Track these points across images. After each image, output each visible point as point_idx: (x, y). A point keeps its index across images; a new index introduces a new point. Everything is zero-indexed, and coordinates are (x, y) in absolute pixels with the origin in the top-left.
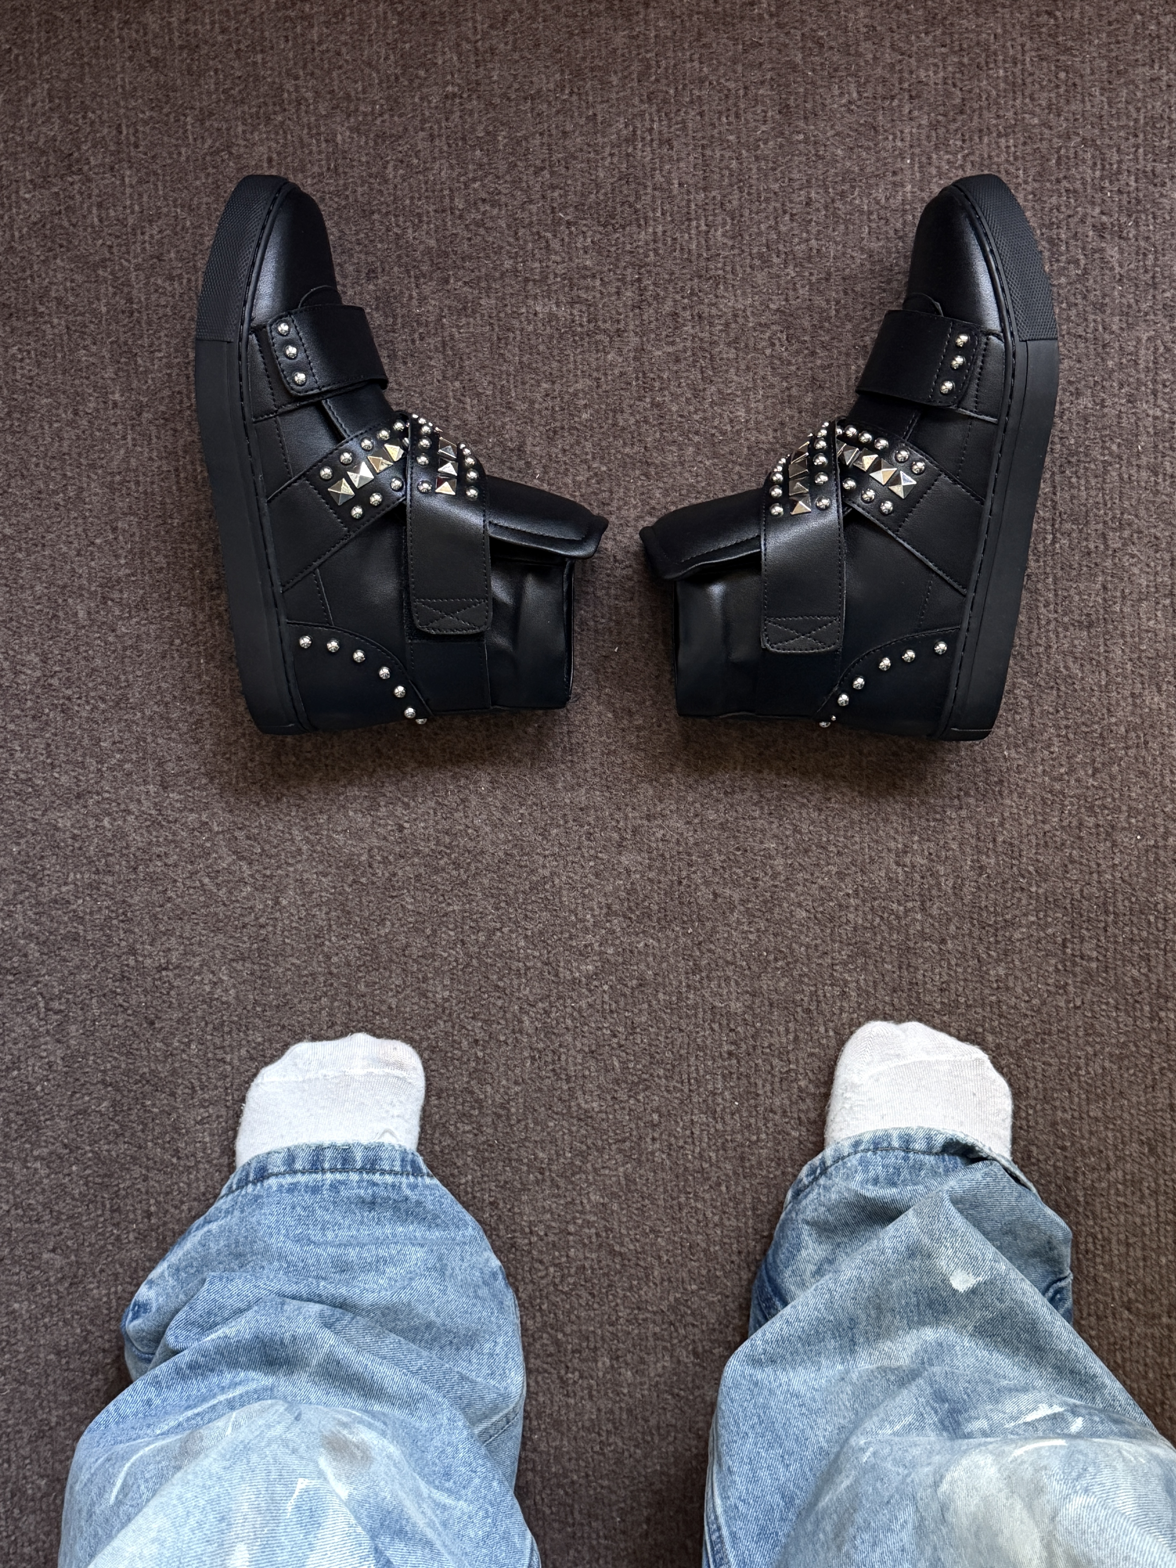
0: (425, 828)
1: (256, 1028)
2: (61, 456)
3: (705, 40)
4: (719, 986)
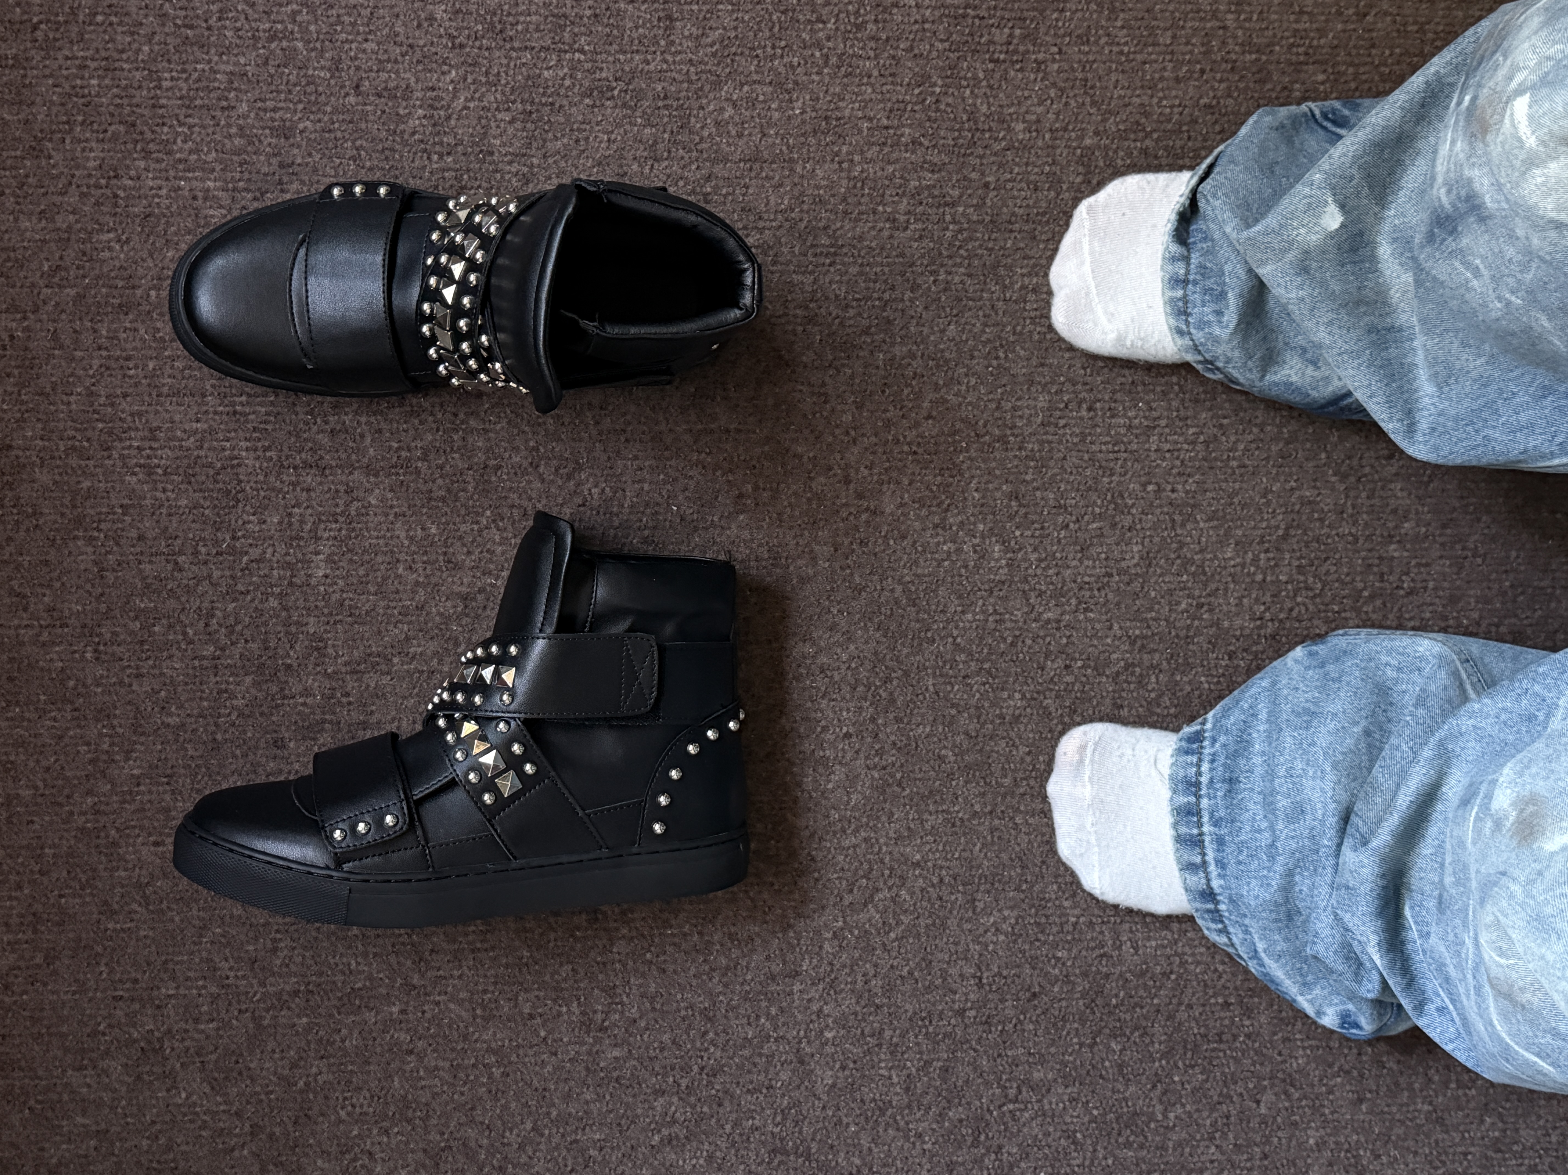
0: (848, 710)
1: (1043, 891)
2: (455, 1069)
3: (48, 389)
4: (1021, 417)
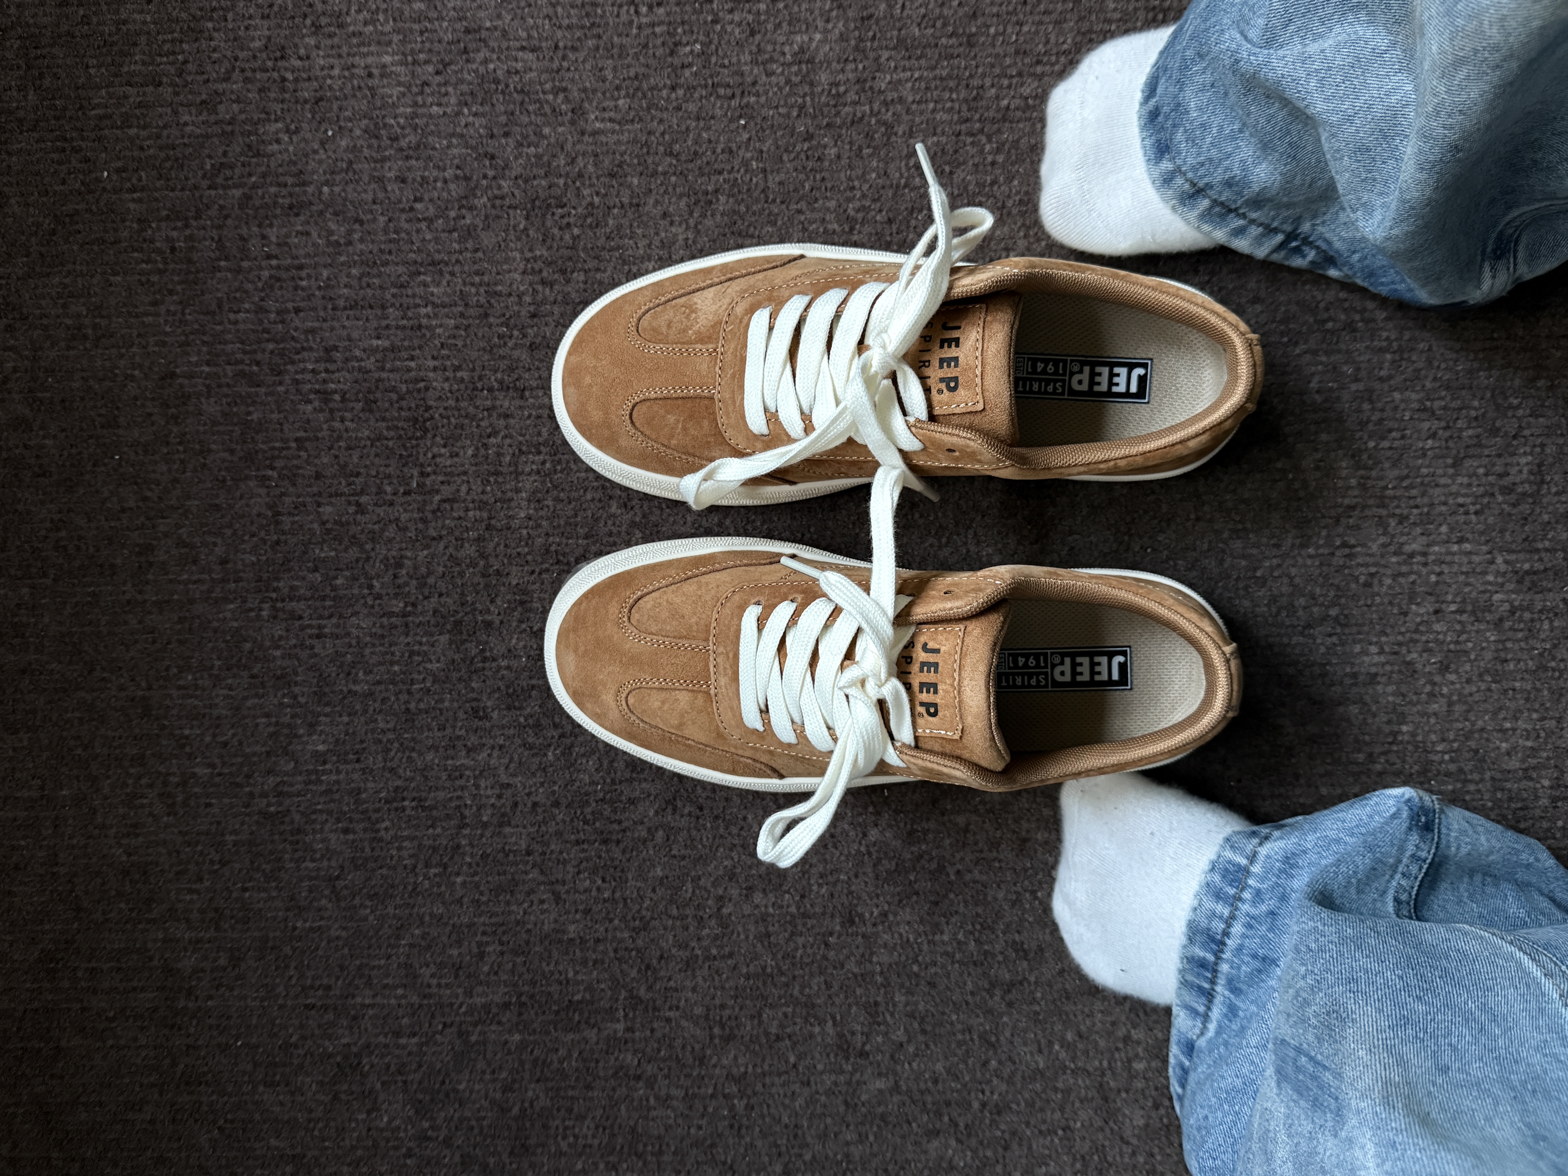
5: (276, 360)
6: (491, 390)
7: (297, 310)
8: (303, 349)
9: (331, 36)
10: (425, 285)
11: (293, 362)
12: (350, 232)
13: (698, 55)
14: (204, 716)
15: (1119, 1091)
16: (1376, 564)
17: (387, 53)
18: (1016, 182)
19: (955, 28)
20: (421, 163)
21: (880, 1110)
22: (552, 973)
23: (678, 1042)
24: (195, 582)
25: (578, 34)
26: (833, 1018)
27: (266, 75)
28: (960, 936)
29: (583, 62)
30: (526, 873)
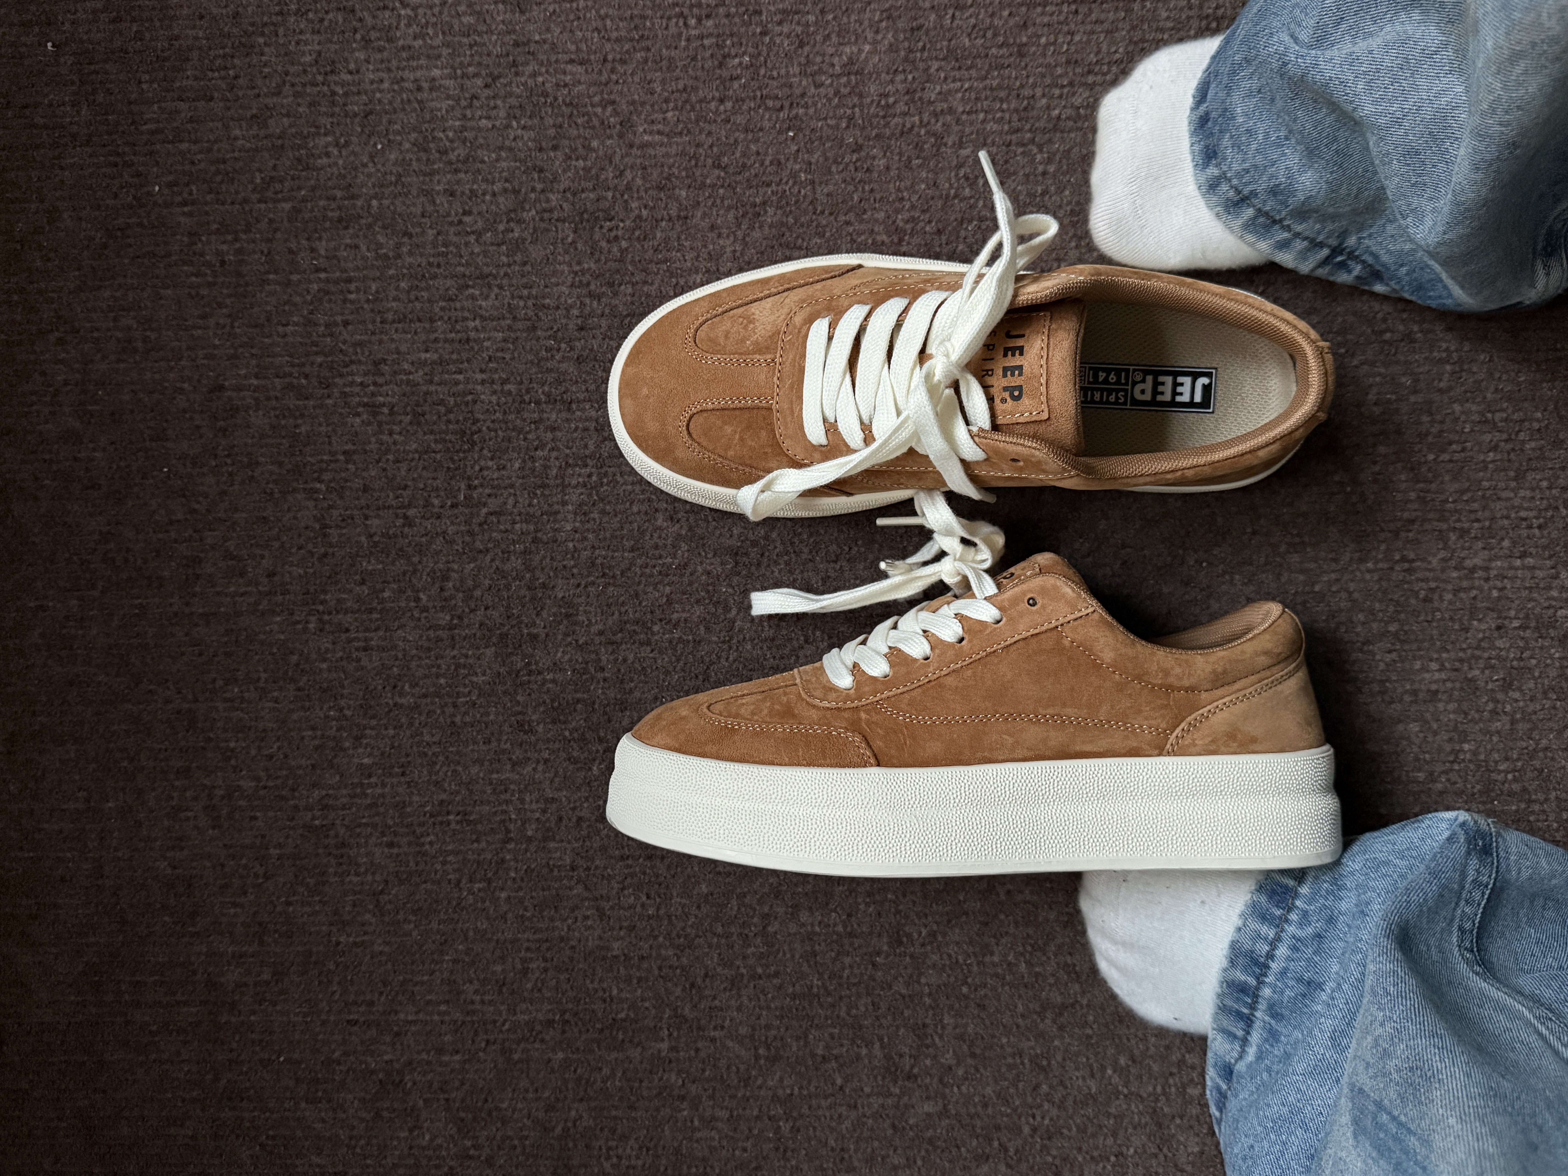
5: (326, 373)
6: (538, 403)
7: (346, 323)
8: (352, 362)
9: (381, 50)
10: (473, 298)
11: (341, 376)
12: (399, 245)
13: (747, 68)
14: (250, 728)
15: (1173, 1117)
16: (1436, 579)
17: (436, 67)
18: (1067, 193)
19: (1006, 38)
20: (470, 176)
21: (929, 1133)
22: (596, 991)
23: (723, 1063)
24: (242, 595)
25: (627, 47)
26: (881, 1039)
27: (316, 90)
28: (1011, 958)
29: (632, 74)
30: (571, 889)
